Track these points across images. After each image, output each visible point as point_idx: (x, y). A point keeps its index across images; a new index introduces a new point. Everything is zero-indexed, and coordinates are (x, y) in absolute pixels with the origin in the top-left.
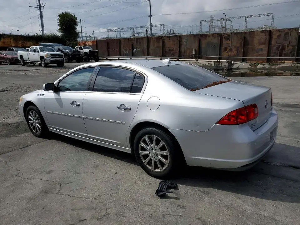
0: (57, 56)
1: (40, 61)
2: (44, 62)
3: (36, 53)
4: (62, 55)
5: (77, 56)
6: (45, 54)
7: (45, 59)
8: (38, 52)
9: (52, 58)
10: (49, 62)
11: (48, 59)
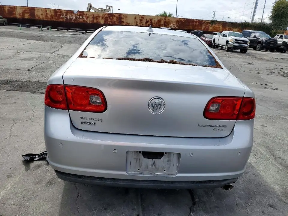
0: (241, 42)
1: (225, 45)
2: (228, 46)
3: (225, 37)
4: (247, 41)
5: (272, 45)
6: (231, 38)
7: (229, 44)
8: (226, 36)
9: (235, 43)
10: (231, 46)
11: (232, 43)
